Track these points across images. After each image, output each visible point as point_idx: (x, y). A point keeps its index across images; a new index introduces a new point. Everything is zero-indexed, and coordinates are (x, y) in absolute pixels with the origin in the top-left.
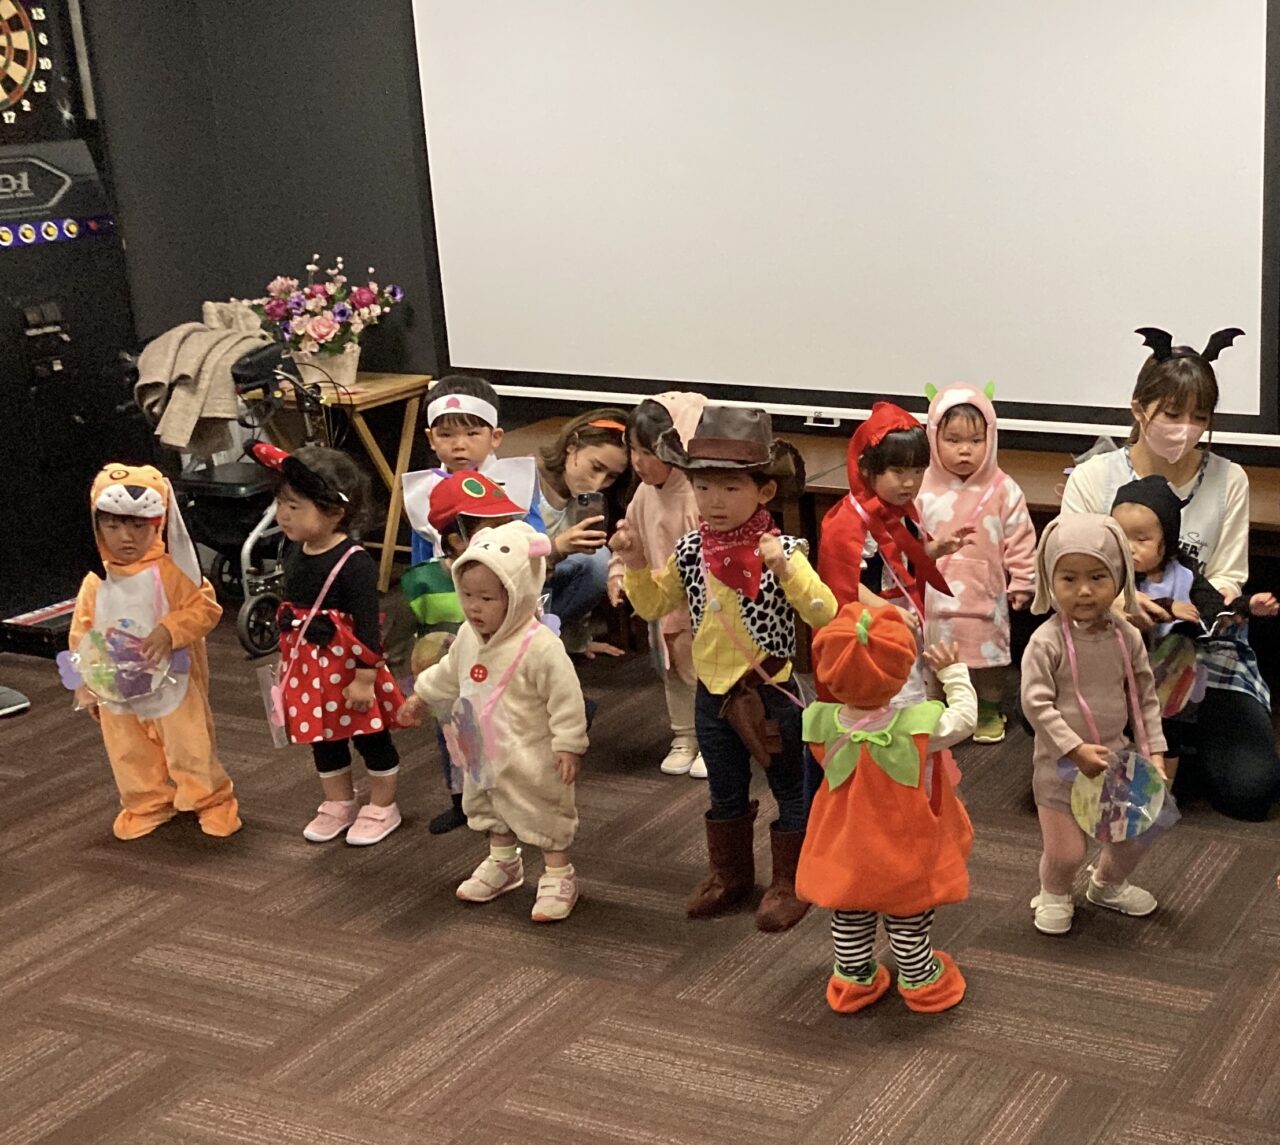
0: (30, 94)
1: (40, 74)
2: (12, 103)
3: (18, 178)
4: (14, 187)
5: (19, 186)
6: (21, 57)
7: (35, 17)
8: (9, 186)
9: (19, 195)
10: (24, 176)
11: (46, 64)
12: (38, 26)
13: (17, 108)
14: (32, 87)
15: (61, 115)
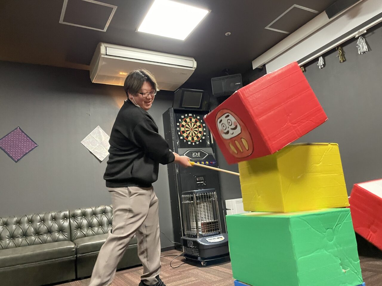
2: (198, 140)
3: (198, 153)
4: (197, 155)
5: (198, 155)
6: (200, 132)
7: (203, 126)
10: (199, 153)
11: (205, 134)
14: (202, 138)
15: (207, 143)
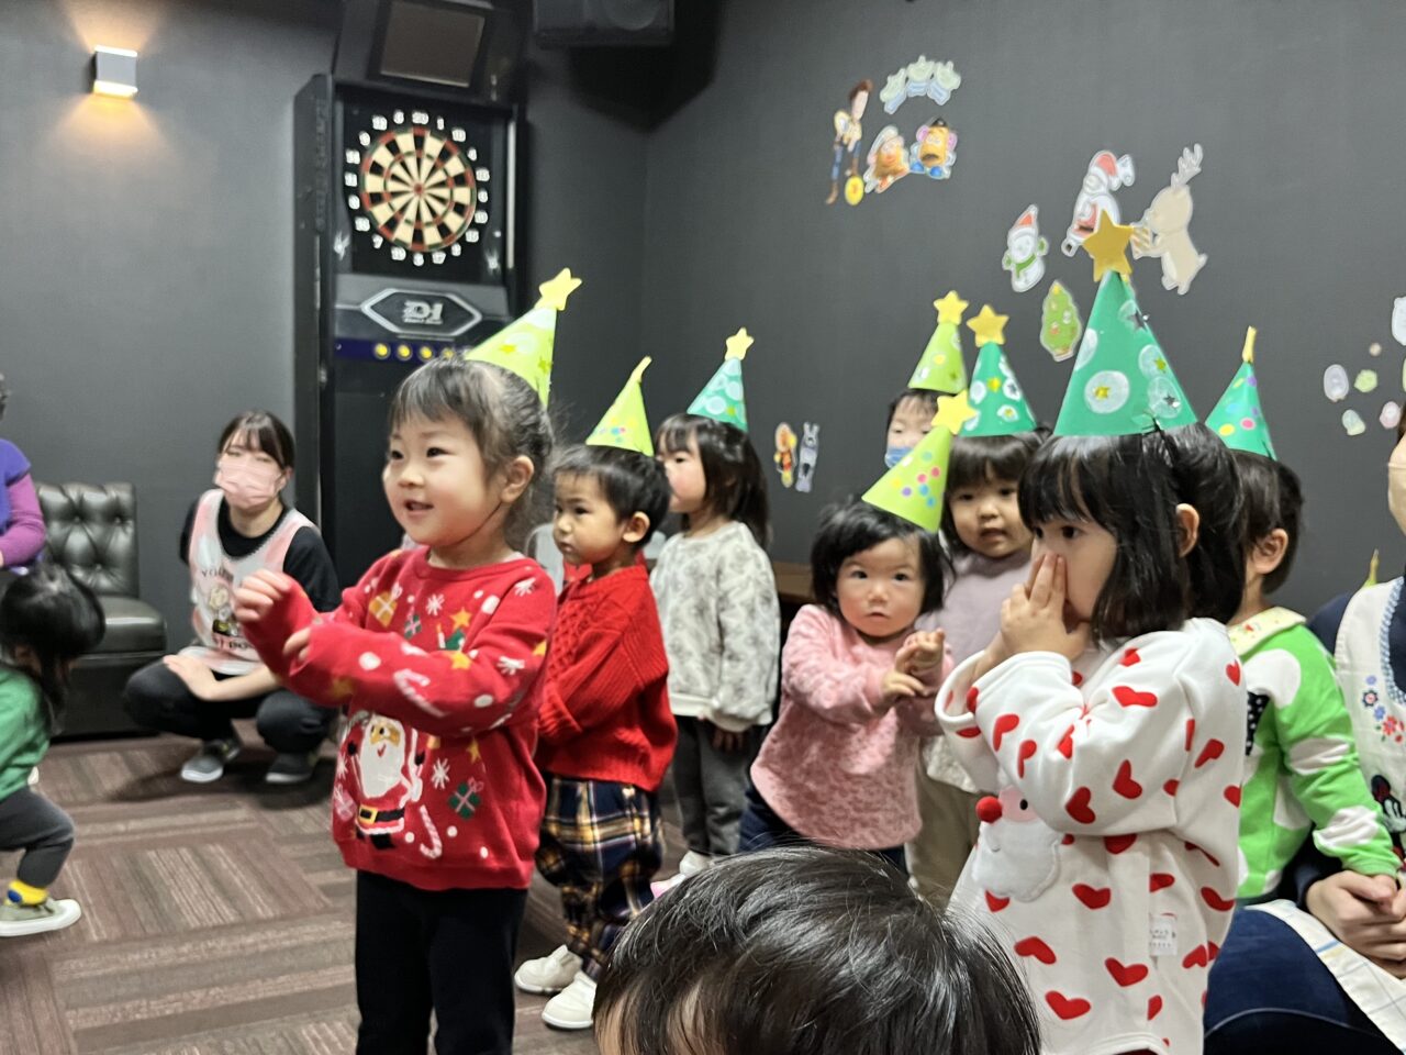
0: (462, 241)
1: (474, 225)
2: (444, 246)
3: (432, 308)
4: (426, 315)
5: (430, 315)
6: (460, 209)
7: (479, 178)
8: (422, 313)
9: (429, 322)
10: (438, 307)
11: (482, 218)
12: (480, 185)
13: (448, 251)
14: (464, 236)
15: (486, 264)
